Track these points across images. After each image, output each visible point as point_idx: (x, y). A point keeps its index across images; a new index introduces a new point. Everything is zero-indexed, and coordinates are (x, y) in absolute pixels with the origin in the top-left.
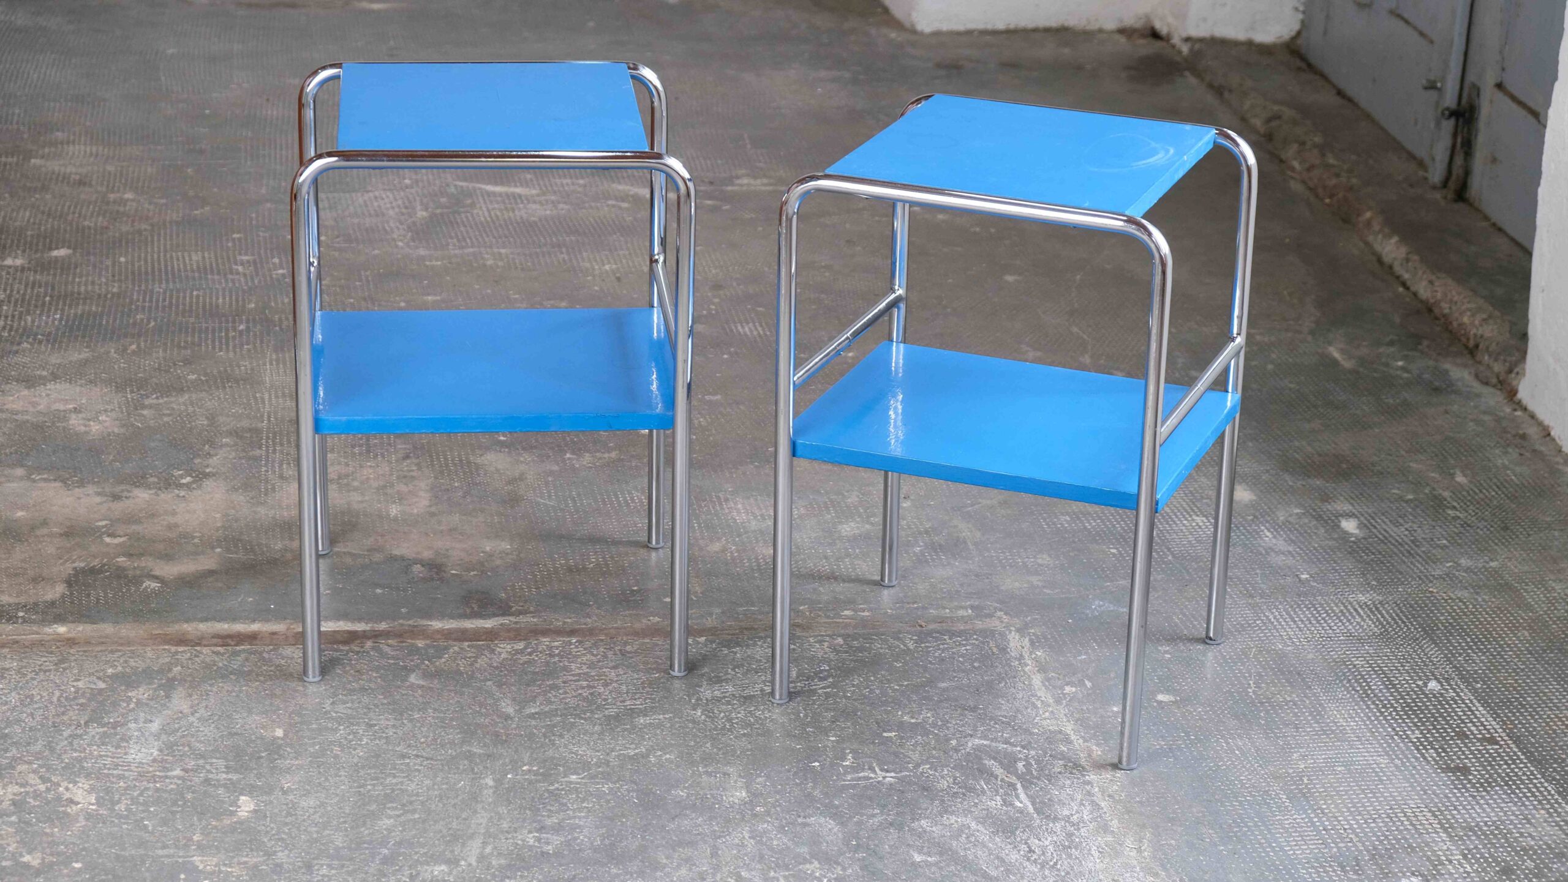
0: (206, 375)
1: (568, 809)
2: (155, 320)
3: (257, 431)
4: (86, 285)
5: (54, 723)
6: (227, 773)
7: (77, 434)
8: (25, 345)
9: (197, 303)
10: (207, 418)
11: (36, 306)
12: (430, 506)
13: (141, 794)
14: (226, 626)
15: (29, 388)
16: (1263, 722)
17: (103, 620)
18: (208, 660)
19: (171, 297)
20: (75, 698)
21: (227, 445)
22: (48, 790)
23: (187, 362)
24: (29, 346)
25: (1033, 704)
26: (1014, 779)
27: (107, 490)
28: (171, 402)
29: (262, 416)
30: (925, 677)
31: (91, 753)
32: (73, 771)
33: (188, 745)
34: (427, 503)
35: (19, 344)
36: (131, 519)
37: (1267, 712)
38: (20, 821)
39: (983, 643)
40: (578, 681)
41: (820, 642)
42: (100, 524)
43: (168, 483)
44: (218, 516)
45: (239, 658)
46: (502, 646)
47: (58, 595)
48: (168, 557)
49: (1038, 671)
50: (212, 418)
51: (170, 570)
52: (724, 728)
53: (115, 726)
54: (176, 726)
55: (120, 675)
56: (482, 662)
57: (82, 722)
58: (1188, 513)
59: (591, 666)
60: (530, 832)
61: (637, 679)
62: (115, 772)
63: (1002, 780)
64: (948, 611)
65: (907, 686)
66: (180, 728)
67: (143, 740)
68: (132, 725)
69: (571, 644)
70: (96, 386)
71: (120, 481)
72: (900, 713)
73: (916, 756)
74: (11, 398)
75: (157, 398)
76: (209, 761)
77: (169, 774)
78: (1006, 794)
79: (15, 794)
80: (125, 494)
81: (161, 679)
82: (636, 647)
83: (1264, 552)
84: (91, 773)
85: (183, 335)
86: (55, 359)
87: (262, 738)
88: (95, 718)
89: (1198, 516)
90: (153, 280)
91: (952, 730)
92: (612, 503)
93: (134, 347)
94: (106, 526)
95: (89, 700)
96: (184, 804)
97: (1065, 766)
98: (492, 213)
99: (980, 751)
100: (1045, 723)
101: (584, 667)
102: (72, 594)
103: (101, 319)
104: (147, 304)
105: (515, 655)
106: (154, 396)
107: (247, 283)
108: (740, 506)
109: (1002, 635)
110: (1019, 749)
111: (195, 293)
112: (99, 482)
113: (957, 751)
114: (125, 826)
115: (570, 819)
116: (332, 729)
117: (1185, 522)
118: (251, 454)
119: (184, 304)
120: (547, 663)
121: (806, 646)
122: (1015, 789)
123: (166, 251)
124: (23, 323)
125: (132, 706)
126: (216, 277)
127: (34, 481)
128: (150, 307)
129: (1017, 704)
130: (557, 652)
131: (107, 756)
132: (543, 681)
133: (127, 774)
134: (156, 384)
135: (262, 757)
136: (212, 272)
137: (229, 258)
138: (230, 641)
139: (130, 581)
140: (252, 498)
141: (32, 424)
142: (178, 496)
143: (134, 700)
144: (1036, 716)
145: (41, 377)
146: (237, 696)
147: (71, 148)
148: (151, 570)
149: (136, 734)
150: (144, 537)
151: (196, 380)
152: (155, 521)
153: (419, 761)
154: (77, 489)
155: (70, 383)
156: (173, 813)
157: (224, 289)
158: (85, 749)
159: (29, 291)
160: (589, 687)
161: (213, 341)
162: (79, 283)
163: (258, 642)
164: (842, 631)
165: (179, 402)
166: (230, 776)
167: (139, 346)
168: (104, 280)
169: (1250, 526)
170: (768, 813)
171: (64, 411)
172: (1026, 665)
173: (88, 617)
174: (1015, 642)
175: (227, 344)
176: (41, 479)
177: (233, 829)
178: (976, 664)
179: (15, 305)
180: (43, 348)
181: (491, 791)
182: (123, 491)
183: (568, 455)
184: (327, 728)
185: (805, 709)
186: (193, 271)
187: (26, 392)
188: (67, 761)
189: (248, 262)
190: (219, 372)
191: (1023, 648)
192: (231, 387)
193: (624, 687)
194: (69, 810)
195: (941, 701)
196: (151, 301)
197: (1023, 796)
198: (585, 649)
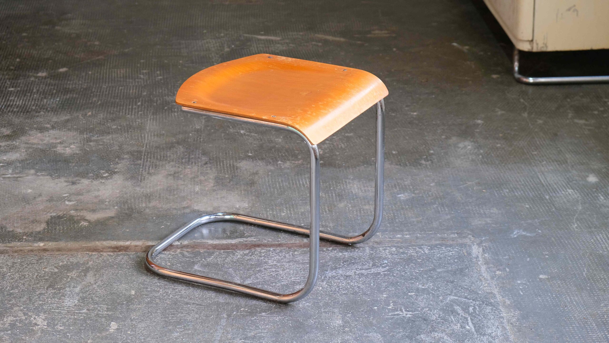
0: (120, 126)
1: (259, 329)
2: (101, 101)
3: (140, 152)
4: (72, 85)
5: (33, 288)
6: (107, 311)
7: (60, 154)
8: (42, 113)
9: (121, 93)
10: (119, 146)
11: (49, 95)
12: (214, 186)
13: (67, 321)
14: (115, 243)
15: (41, 132)
16: (588, 288)
17: (61, 240)
18: (105, 258)
19: (109, 90)
20: (44, 276)
21: (126, 158)
22: (26, 319)
23: (113, 120)
24: (43, 113)
25: (480, 279)
26: (467, 316)
27: (70, 180)
28: (103, 139)
29: (143, 145)
30: (431, 267)
31: (47, 302)
32: (38, 311)
33: (92, 298)
34: (212, 185)
35: (39, 112)
36: (79, 193)
37: (591, 284)
38: (12, 333)
39: (460, 250)
40: (271, 268)
41: (385, 250)
42: (65, 195)
43: (98, 176)
44: (118, 191)
45: (119, 258)
46: (238, 252)
47: (42, 229)
48: (94, 211)
49: (485, 264)
50: (120, 147)
51: (93, 217)
52: (335, 291)
53: (60, 289)
54: (87, 289)
55: (65, 266)
56: (228, 260)
57: (46, 287)
58: (565, 188)
59: (279, 261)
60: (240, 340)
61: (298, 267)
62: (57, 311)
63: (462, 316)
64: (446, 235)
65: (422, 271)
66: (89, 290)
67: (72, 296)
68: (67, 289)
69: (270, 251)
70: (71, 131)
71: (77, 176)
72: (418, 284)
73: (422, 305)
74: (32, 138)
75: (98, 137)
76: (100, 305)
77: (81, 312)
78: (463, 322)
79: (11, 321)
80: (78, 181)
81: (83, 267)
82: (299, 252)
83: (599, 206)
84: (46, 311)
85: (112, 108)
86: (55, 119)
87: (125, 295)
88: (51, 286)
89: (569, 189)
90: (103, 82)
91: (441, 292)
92: (296, 184)
93: (90, 113)
94: (67, 196)
95: (50, 277)
96: (86, 325)
97: (492, 309)
98: (259, 49)
99: (453, 302)
100: (485, 289)
101: (275, 262)
102: (48, 228)
103: (77, 101)
104: (98, 93)
105: (244, 256)
106: (96, 136)
107: (144, 83)
108: (355, 186)
109: (470, 246)
110: (471, 301)
111: (120, 88)
112: (67, 176)
113: (442, 301)
114: (58, 336)
115: (259, 333)
116: (157, 291)
117: (563, 192)
118: (136, 163)
119: (115, 93)
120: (258, 260)
121: (378, 251)
122: (467, 320)
123: (110, 69)
124: (42, 103)
125: (69, 280)
126: (131, 80)
127: (38, 176)
128: (99, 95)
129: (473, 280)
130: (263, 255)
131: (55, 303)
132: (256, 268)
133: (62, 311)
134: (98, 130)
135: (124, 304)
136: (129, 79)
137: (137, 72)
138: (116, 250)
139: (75, 222)
140: (134, 183)
141: (40, 149)
142: (101, 182)
143: (70, 277)
144: (481, 285)
145: (47, 128)
146: (116, 275)
147: (74, 21)
148: (85, 217)
149: (69, 293)
150: (83, 201)
151: (116, 128)
152: (90, 194)
153: (194, 306)
154: (57, 179)
155: (60, 130)
156: (80, 330)
157: (133, 86)
158: (45, 300)
159: (47, 88)
160: (276, 271)
161: (126, 110)
162: (69, 84)
163: (128, 250)
164: (396, 245)
165: (107, 139)
166: (108, 313)
167: (92, 112)
168: (80, 82)
169: (594, 194)
170: (351, 331)
171: (56, 143)
172: (479, 261)
173: (55, 239)
174: (476, 250)
175: (132, 112)
176: (42, 175)
177: (106, 338)
178: (456, 261)
179: (40, 95)
180: (50, 114)
181: (225, 320)
182: (77, 180)
183: (279, 162)
184: (154, 291)
185: (374, 282)
186: (120, 78)
187: (39, 135)
188: (36, 305)
189: (146, 73)
190: (127, 125)
191: (479, 252)
192: (131, 131)
193: (292, 271)
194: (34, 328)
195: (437, 278)
196: (100, 92)
197: (470, 324)
198: (276, 253)
